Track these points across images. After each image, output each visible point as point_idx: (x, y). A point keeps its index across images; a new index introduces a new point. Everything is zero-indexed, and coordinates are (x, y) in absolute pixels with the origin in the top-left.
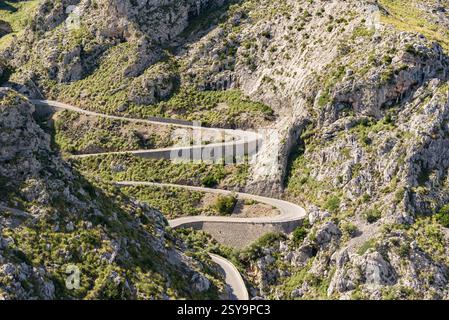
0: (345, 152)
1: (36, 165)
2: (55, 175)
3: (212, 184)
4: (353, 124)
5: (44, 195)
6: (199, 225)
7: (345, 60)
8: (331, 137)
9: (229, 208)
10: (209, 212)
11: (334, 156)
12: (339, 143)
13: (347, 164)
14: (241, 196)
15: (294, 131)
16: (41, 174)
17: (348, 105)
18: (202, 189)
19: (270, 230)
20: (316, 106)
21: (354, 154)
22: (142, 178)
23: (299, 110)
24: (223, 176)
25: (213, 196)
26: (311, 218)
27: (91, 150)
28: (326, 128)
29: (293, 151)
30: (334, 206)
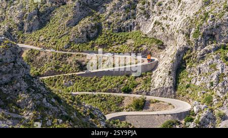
0: (213, 67)
1: (24, 85)
2: (37, 91)
3: (128, 91)
4: (216, 49)
5: (31, 104)
6: (123, 118)
7: (207, 9)
8: (203, 58)
9: (141, 105)
10: (129, 109)
11: (206, 69)
12: (208, 61)
13: (215, 74)
14: (148, 98)
15: (179, 55)
16: (28, 91)
17: (212, 37)
18: (122, 94)
19: (169, 118)
20: (192, 38)
21: (219, 67)
22: (84, 89)
23: (181, 42)
24: (135, 86)
25: (130, 99)
26: (195, 110)
27: (50, 73)
28: (199, 52)
29: (179, 67)
30: (209, 101)
